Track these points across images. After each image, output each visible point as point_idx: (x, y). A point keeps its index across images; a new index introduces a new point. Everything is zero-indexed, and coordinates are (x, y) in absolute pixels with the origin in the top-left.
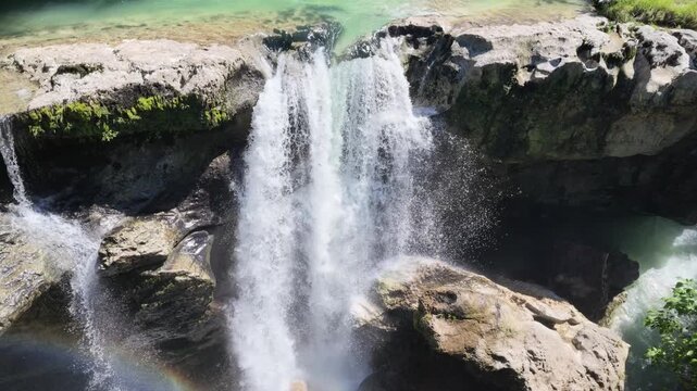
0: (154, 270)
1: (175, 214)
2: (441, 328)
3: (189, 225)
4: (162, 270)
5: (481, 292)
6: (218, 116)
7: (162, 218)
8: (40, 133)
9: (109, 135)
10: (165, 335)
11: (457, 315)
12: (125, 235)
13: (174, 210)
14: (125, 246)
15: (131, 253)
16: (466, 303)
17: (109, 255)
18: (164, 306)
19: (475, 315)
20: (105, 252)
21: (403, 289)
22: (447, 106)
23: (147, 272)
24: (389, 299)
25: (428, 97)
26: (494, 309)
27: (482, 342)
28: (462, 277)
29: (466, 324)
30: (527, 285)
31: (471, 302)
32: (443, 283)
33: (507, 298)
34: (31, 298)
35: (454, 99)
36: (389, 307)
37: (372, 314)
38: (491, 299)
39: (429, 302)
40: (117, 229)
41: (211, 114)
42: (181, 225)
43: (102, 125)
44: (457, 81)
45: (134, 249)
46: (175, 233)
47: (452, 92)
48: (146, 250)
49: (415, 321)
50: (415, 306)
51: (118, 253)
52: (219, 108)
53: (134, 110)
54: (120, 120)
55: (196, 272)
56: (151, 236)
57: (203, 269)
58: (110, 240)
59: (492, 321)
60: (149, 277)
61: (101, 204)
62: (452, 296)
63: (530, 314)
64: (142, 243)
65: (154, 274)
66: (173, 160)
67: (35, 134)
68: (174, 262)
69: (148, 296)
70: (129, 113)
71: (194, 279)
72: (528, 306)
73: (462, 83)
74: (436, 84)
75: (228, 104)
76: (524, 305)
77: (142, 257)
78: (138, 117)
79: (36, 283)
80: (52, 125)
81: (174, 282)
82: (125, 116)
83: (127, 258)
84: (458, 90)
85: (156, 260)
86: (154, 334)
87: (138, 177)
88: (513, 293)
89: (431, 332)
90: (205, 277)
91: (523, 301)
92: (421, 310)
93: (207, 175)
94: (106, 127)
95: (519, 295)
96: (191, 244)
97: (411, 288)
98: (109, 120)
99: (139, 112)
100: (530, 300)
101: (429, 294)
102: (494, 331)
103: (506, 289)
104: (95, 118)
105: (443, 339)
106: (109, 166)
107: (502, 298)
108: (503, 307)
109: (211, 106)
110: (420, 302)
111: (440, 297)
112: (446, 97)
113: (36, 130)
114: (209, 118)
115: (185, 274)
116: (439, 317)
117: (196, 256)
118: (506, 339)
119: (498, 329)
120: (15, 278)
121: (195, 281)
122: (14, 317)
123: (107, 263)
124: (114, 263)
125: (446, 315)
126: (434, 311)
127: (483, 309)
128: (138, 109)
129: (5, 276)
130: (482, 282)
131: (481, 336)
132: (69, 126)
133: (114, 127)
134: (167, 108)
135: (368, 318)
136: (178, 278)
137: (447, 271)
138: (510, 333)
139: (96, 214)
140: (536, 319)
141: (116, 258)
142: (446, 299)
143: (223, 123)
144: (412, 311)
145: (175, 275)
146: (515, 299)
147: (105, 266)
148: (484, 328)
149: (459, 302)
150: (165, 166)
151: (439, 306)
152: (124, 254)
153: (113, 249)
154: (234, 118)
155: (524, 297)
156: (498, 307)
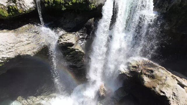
0: (71, 47)
1: (78, 33)
2: (146, 80)
3: (81, 37)
4: (73, 47)
5: (161, 72)
6: (92, 7)
7: (74, 34)
8: (47, 6)
9: (64, 9)
10: (71, 64)
11: (152, 77)
12: (65, 37)
13: (77, 32)
14: (64, 39)
15: (66, 42)
16: (156, 74)
17: (60, 41)
18: (72, 56)
19: (158, 78)
20: (59, 40)
21: (137, 66)
22: (165, 11)
23: (69, 47)
24: (132, 68)
25: (159, 7)
26: (165, 78)
27: (158, 86)
28: (157, 66)
29: (154, 80)
30: (178, 73)
31: (158, 74)
32: (150, 67)
33: (170, 75)
34: (41, 48)
35: (168, 9)
36: (131, 70)
37: (125, 71)
38: (165, 75)
39: (144, 71)
40: (63, 35)
41: (91, 6)
42: (79, 36)
43: (62, 5)
44: (171, 3)
45: (67, 41)
46: (77, 38)
47: (168, 7)
48: (69, 41)
49: (138, 76)
50: (140, 72)
51: (63, 41)
52: (93, 4)
53: (71, 2)
54: (67, 5)
55: (80, 50)
56: (71, 38)
57: (82, 49)
58: (61, 37)
59: (163, 81)
60: (69, 48)
61: (60, 27)
62: (152, 71)
63: (177, 82)
64: (69, 40)
65: (71, 48)
66: (79, 18)
67: (46, 6)
68: (76, 46)
69: (68, 53)
70: (69, 3)
71: (80, 51)
72: (177, 80)
73: (172, 4)
74: (163, 3)
75: (96, 3)
76: (175, 79)
77: (68, 43)
78: (71, 5)
79: (43, 45)
80: (50, 4)
81: (75, 51)
82: (68, 4)
83: (65, 43)
84: (170, 6)
85: (71, 45)
86: (68, 63)
87: (70, 22)
88: (172, 75)
89: (143, 80)
90: (83, 51)
91: (175, 78)
92: (141, 73)
93: (87, 24)
94: (63, 6)
95: (174, 75)
96: (80, 42)
97: (139, 66)
98: (64, 4)
99: (72, 3)
100: (178, 78)
101: (145, 69)
102: (163, 84)
103: (170, 73)
104: (61, 3)
105: (146, 82)
106: (63, 18)
107: (168, 75)
108: (168, 78)
109: (91, 3)
110: (141, 71)
111: (148, 71)
112: (165, 8)
113: (46, 5)
114: (90, 7)
115: (78, 50)
116: (146, 76)
117: (81, 46)
118: (167, 87)
119: (165, 84)
120: (38, 43)
121: (80, 52)
122: (37, 52)
123: (60, 43)
124: (61, 43)
125: (149, 76)
126: (145, 74)
127: (161, 77)
128: (72, 2)
129: (36, 41)
130: (163, 69)
131: (159, 84)
132: (54, 5)
133: (65, 6)
134: (79, 3)
135: (124, 72)
136: (76, 50)
137: (152, 64)
138: (168, 86)
139: (58, 30)
140: (178, 84)
141: (62, 42)
142: (150, 72)
143: (94, 9)
144: (138, 73)
145: (75, 49)
146: (173, 76)
147: (59, 44)
148: (160, 82)
149: (154, 73)
150: (77, 20)
151: (147, 73)
152: (64, 41)
153: (62, 40)
154: (97, 8)
155: (176, 76)
156: (166, 77)
